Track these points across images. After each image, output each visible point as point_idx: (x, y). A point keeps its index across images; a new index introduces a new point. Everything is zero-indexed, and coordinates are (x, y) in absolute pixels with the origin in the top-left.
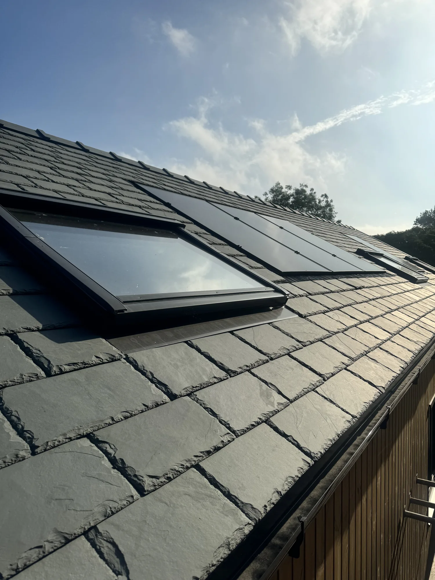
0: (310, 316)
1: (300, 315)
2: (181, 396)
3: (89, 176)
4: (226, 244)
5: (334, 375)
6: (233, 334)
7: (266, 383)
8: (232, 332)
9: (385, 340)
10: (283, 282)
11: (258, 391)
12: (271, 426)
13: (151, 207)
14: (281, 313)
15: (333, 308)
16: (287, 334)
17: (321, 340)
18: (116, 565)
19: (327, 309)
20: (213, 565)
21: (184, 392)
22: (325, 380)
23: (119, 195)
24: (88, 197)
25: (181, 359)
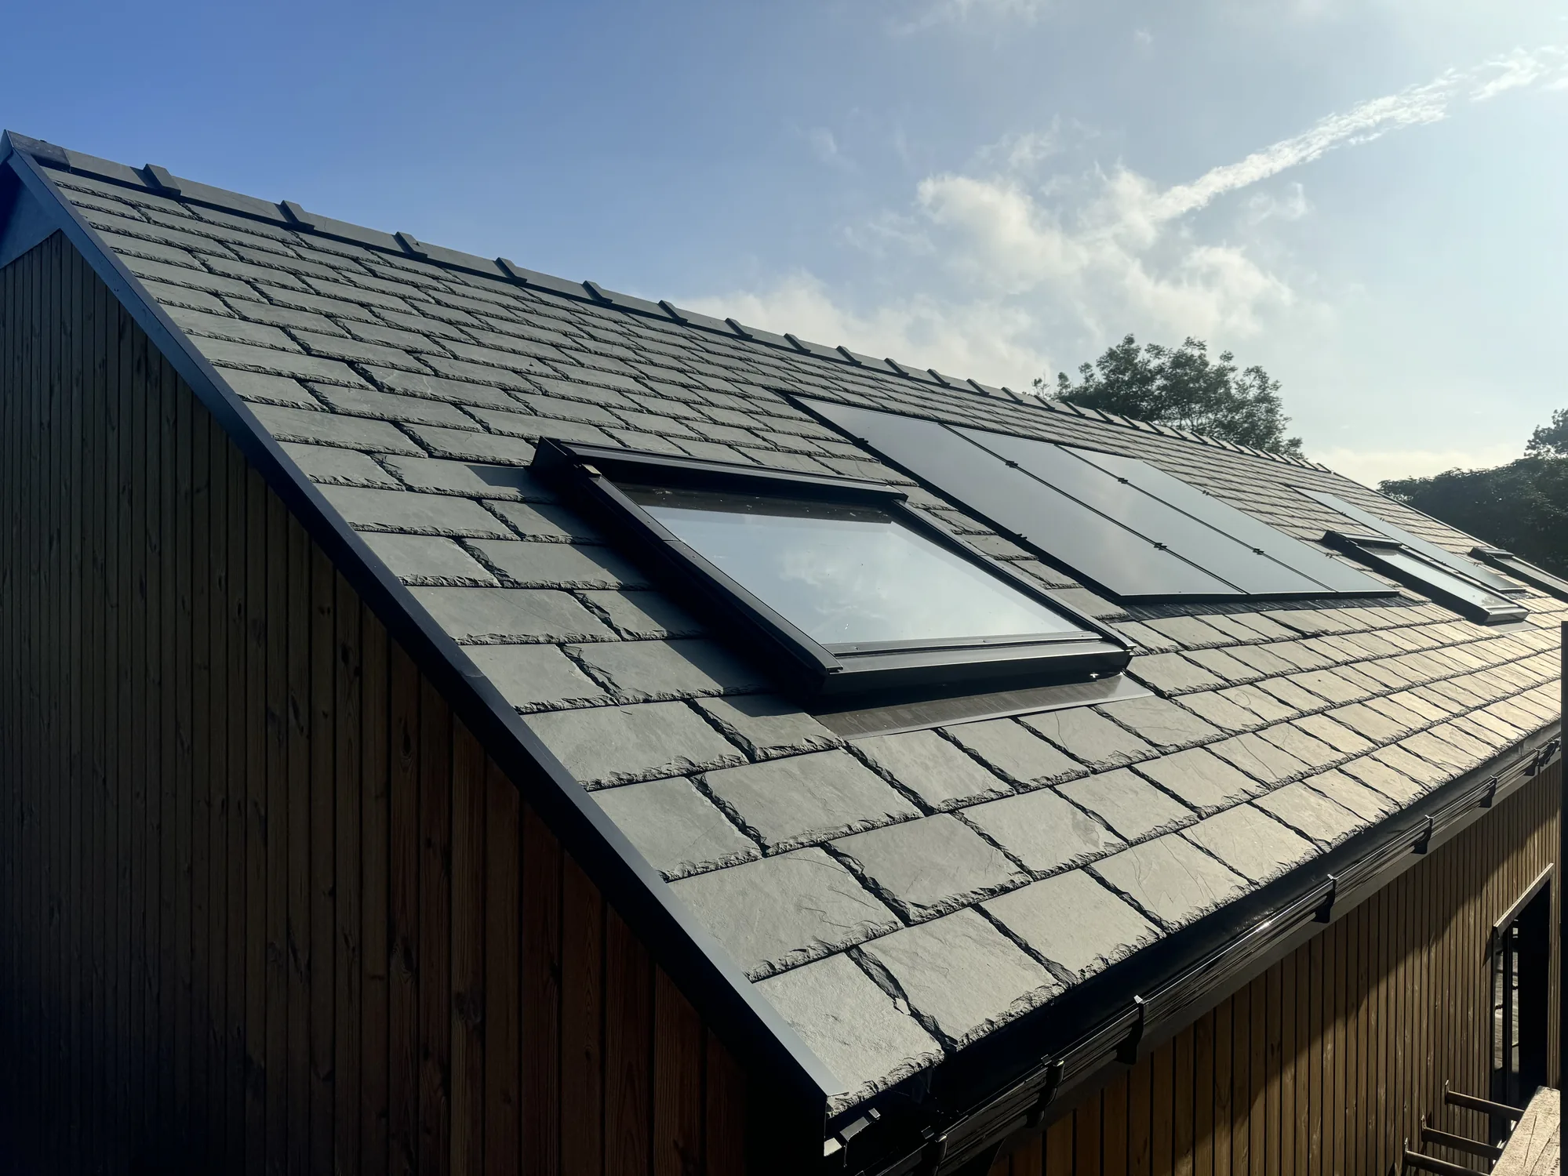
0: (1180, 695)
1: (1159, 693)
2: (940, 812)
3: (702, 389)
4: (993, 532)
5: (1223, 811)
6: (1018, 722)
7: (1083, 810)
8: (1015, 718)
9: (1355, 755)
10: (1122, 619)
11: (1068, 821)
12: (1092, 875)
13: (830, 453)
14: (1116, 687)
15: (1238, 681)
16: (1128, 729)
17: (1202, 745)
18: (890, 989)
19: (1223, 682)
20: (1011, 1015)
21: (943, 806)
22: (1202, 819)
23: (767, 431)
24: (716, 442)
25: (931, 757)
